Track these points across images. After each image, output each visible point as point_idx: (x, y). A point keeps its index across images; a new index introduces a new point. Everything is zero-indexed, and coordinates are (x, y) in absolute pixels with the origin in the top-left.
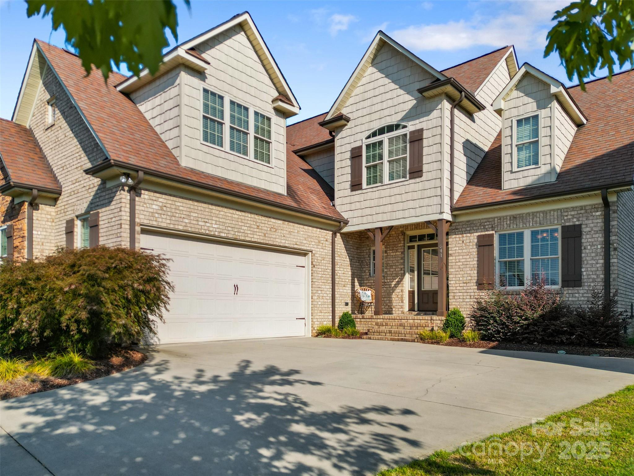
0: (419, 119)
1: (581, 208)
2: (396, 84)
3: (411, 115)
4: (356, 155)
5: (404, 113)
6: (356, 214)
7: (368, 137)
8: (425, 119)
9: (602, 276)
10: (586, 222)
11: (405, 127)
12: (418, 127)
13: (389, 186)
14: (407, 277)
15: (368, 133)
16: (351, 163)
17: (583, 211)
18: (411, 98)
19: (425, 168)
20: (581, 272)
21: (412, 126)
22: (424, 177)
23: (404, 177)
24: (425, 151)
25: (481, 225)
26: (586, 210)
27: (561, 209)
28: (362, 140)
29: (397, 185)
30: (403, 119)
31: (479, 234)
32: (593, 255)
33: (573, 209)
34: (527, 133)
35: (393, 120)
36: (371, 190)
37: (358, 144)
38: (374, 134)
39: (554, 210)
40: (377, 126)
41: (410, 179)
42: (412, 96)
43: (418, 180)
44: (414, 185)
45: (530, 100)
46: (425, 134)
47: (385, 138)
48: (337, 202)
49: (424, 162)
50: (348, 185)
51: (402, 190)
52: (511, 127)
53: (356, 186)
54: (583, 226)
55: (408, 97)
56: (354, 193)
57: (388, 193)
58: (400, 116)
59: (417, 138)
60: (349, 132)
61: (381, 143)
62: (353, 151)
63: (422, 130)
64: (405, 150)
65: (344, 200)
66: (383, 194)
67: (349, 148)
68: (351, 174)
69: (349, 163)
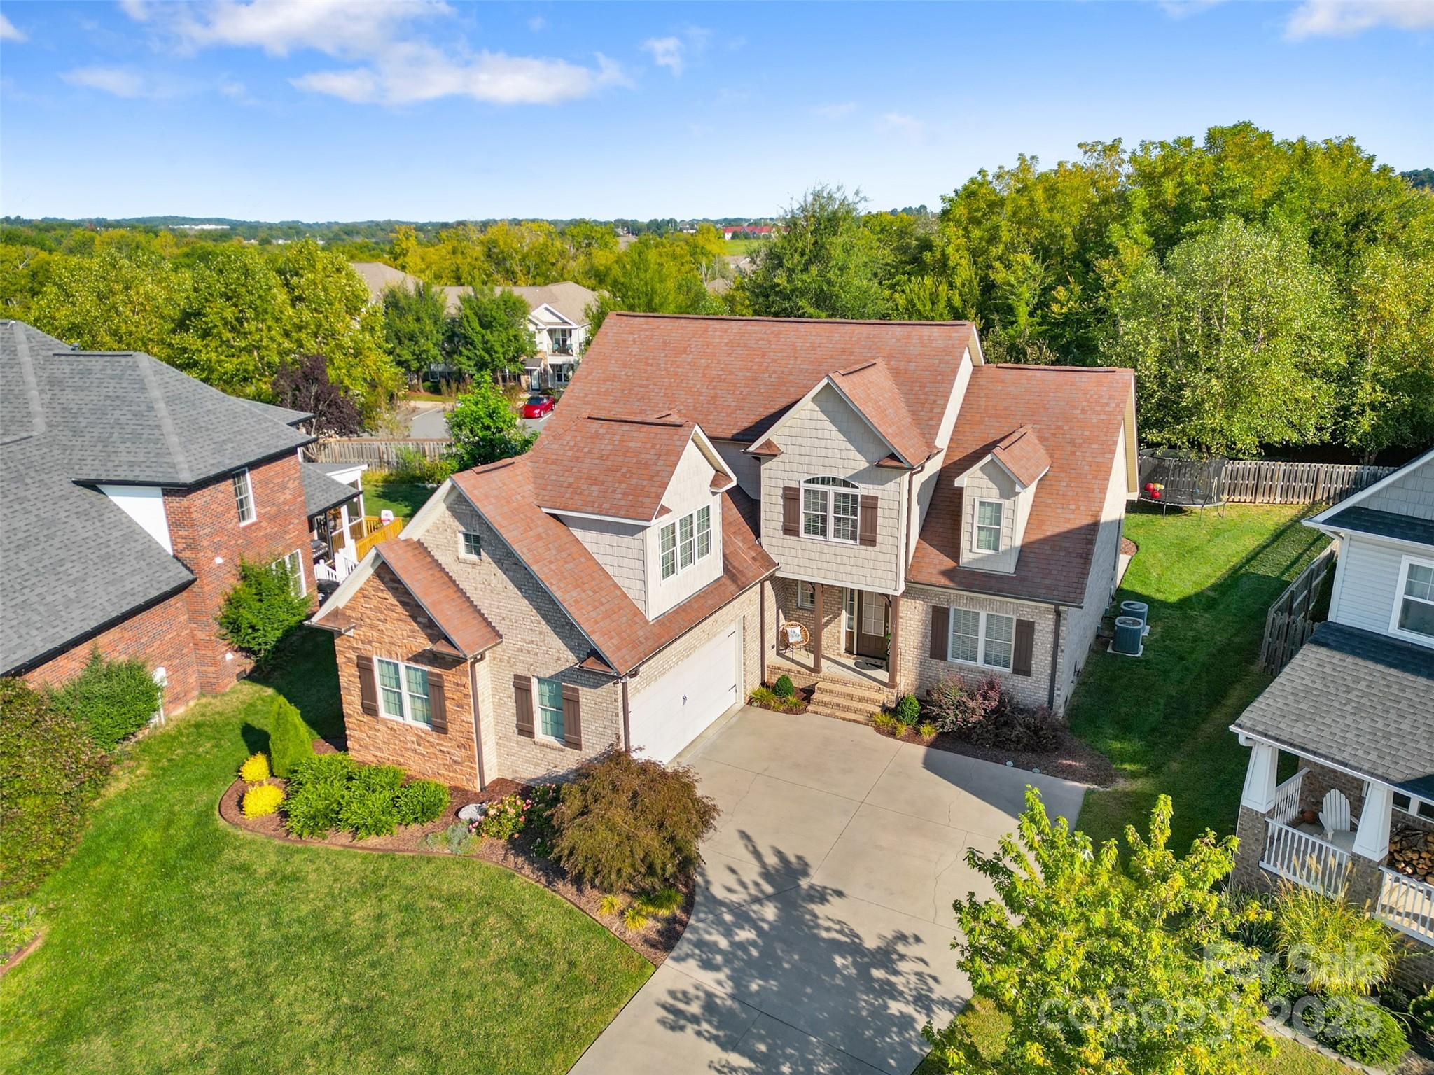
0: (873, 484)
2: (844, 436)
3: (862, 476)
4: (790, 496)
5: (855, 472)
6: (790, 560)
7: (808, 481)
8: (880, 487)
11: (854, 486)
12: (872, 494)
13: (834, 544)
14: (845, 615)
15: (807, 477)
16: (784, 502)
18: (863, 459)
19: (879, 539)
21: (863, 490)
22: (877, 548)
23: (855, 540)
24: (880, 521)
25: (935, 596)
28: (799, 482)
29: (844, 545)
30: (852, 477)
35: (842, 475)
36: (811, 541)
37: (794, 485)
38: (815, 481)
40: (822, 473)
41: (861, 544)
42: (865, 457)
43: (870, 548)
44: (864, 551)
45: (993, 484)
46: (880, 504)
47: (831, 490)
48: (764, 540)
49: (878, 533)
50: (780, 526)
51: (850, 552)
52: (974, 505)
53: (790, 529)
55: (859, 457)
56: (788, 537)
57: (832, 550)
58: (850, 473)
59: (871, 505)
60: (781, 466)
61: (824, 494)
62: (786, 489)
63: (876, 498)
64: (854, 512)
65: (774, 541)
66: (826, 549)
67: (781, 484)
68: (785, 515)
69: (781, 501)
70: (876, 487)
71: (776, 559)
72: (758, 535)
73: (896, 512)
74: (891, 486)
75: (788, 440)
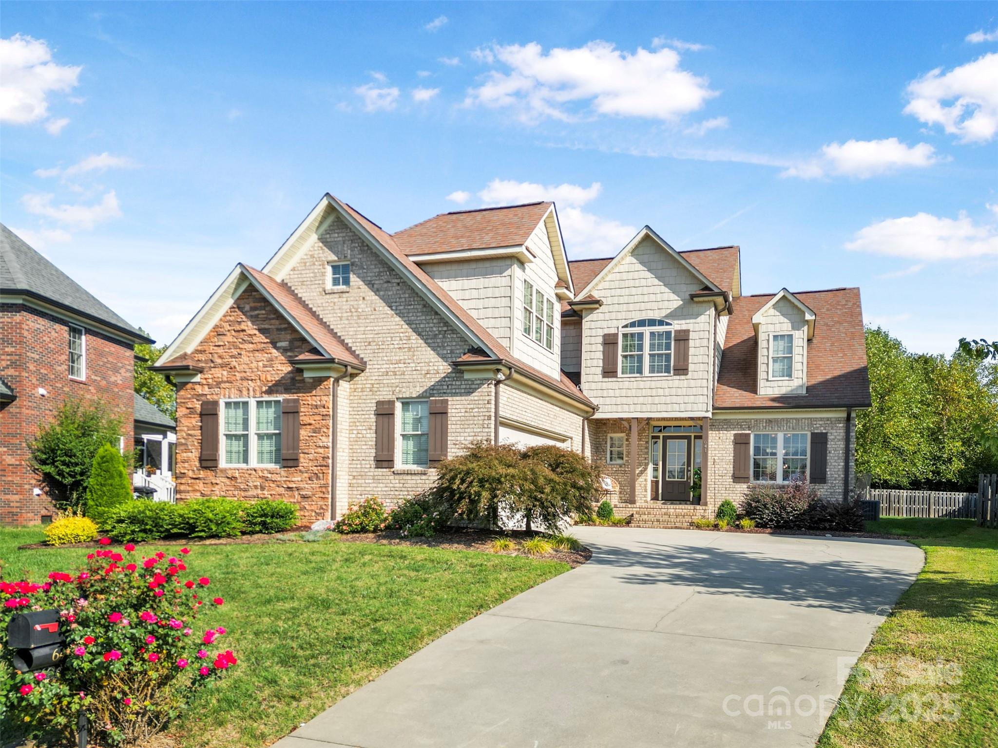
0: (685, 319)
1: (828, 419)
2: (659, 280)
3: (676, 314)
4: (609, 342)
5: (669, 311)
6: (608, 401)
7: (626, 326)
8: (691, 321)
9: (842, 476)
10: (831, 431)
11: (668, 324)
12: (684, 327)
13: (650, 379)
15: (625, 323)
16: (604, 348)
17: (829, 422)
18: (677, 298)
19: (691, 367)
20: (826, 471)
21: (677, 325)
22: (689, 376)
23: (669, 372)
24: (692, 351)
25: (738, 424)
26: (831, 421)
27: (811, 419)
28: (618, 328)
29: (659, 379)
30: (666, 316)
31: (736, 432)
32: (836, 458)
33: (821, 419)
34: (781, 348)
35: (657, 315)
36: (628, 379)
37: (612, 331)
38: (633, 325)
39: (805, 418)
40: (637, 317)
41: (674, 375)
42: (678, 296)
43: (683, 377)
44: (676, 381)
45: (786, 320)
46: (692, 335)
47: (647, 330)
48: (583, 386)
49: (690, 362)
50: (599, 370)
51: (664, 384)
52: (768, 340)
53: (609, 372)
54: (829, 434)
55: (673, 297)
56: (606, 379)
57: (648, 385)
58: (664, 313)
59: (683, 338)
60: (601, 316)
61: (641, 336)
62: (605, 336)
63: (688, 331)
64: (668, 347)
65: (593, 386)
66: (642, 385)
67: (601, 333)
68: (603, 360)
69: (601, 348)
70: (688, 321)
71: (595, 402)
73: (706, 340)
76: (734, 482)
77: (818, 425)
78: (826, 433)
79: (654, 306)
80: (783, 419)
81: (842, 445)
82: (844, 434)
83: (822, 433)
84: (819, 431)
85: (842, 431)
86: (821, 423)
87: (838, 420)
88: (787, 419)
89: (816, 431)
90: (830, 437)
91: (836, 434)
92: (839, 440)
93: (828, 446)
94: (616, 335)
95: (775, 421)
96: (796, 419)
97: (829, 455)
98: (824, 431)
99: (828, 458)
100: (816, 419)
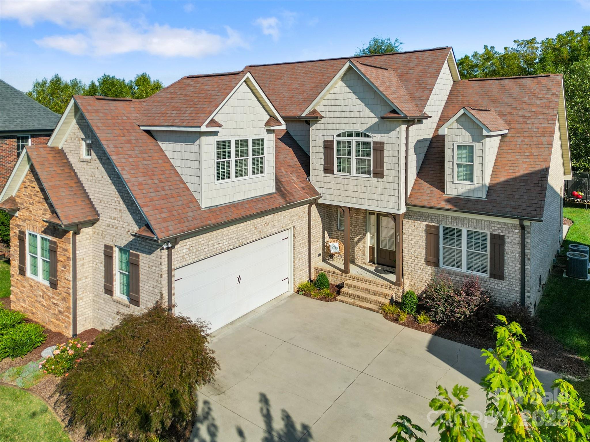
0: (381, 133)
1: (505, 224)
2: (362, 101)
3: (374, 129)
4: (328, 146)
5: (369, 126)
6: (328, 191)
7: (339, 135)
8: (386, 135)
9: (519, 276)
10: (508, 235)
11: (368, 136)
12: (380, 140)
13: (356, 178)
14: (368, 235)
15: (338, 132)
16: (324, 151)
17: (505, 227)
18: (374, 116)
19: (386, 172)
20: (504, 269)
21: (375, 138)
22: (385, 179)
23: (370, 174)
24: (386, 159)
25: (429, 217)
26: (508, 227)
27: (490, 221)
28: (333, 136)
29: (363, 179)
30: (368, 130)
31: (427, 223)
33: (499, 223)
35: (360, 129)
36: (341, 177)
37: (330, 138)
38: (344, 134)
39: (485, 221)
40: (346, 128)
41: (374, 177)
42: (375, 115)
43: (380, 180)
44: (376, 182)
45: (467, 133)
46: (386, 147)
47: (354, 140)
48: (312, 178)
49: (385, 168)
50: (321, 167)
51: (367, 184)
52: (453, 149)
53: (328, 170)
54: (506, 237)
55: (371, 115)
56: (327, 175)
57: (355, 182)
58: (366, 127)
59: (379, 148)
60: (322, 126)
61: (349, 143)
62: (325, 142)
63: (383, 143)
64: (369, 155)
65: (319, 179)
66: (351, 182)
67: (323, 139)
68: (325, 160)
69: (322, 150)
70: (383, 135)
71: (319, 191)
72: (308, 174)
73: (397, 152)
74: (393, 133)
75: (327, 109)
76: (426, 264)
77: (496, 228)
78: (504, 236)
79: (359, 121)
80: (466, 218)
81: (518, 249)
82: (520, 239)
83: (499, 236)
84: (497, 233)
85: (518, 236)
86: (498, 226)
87: (514, 226)
88: (469, 219)
89: (494, 233)
90: (507, 240)
91: (512, 238)
92: (515, 244)
93: (505, 247)
94: (332, 142)
95: (459, 219)
96: (476, 220)
97: (506, 255)
98: (501, 234)
99: (505, 258)
100: (494, 222)
